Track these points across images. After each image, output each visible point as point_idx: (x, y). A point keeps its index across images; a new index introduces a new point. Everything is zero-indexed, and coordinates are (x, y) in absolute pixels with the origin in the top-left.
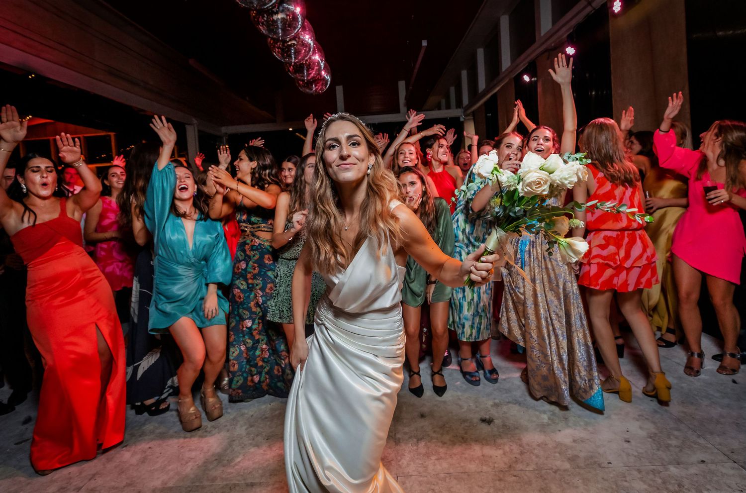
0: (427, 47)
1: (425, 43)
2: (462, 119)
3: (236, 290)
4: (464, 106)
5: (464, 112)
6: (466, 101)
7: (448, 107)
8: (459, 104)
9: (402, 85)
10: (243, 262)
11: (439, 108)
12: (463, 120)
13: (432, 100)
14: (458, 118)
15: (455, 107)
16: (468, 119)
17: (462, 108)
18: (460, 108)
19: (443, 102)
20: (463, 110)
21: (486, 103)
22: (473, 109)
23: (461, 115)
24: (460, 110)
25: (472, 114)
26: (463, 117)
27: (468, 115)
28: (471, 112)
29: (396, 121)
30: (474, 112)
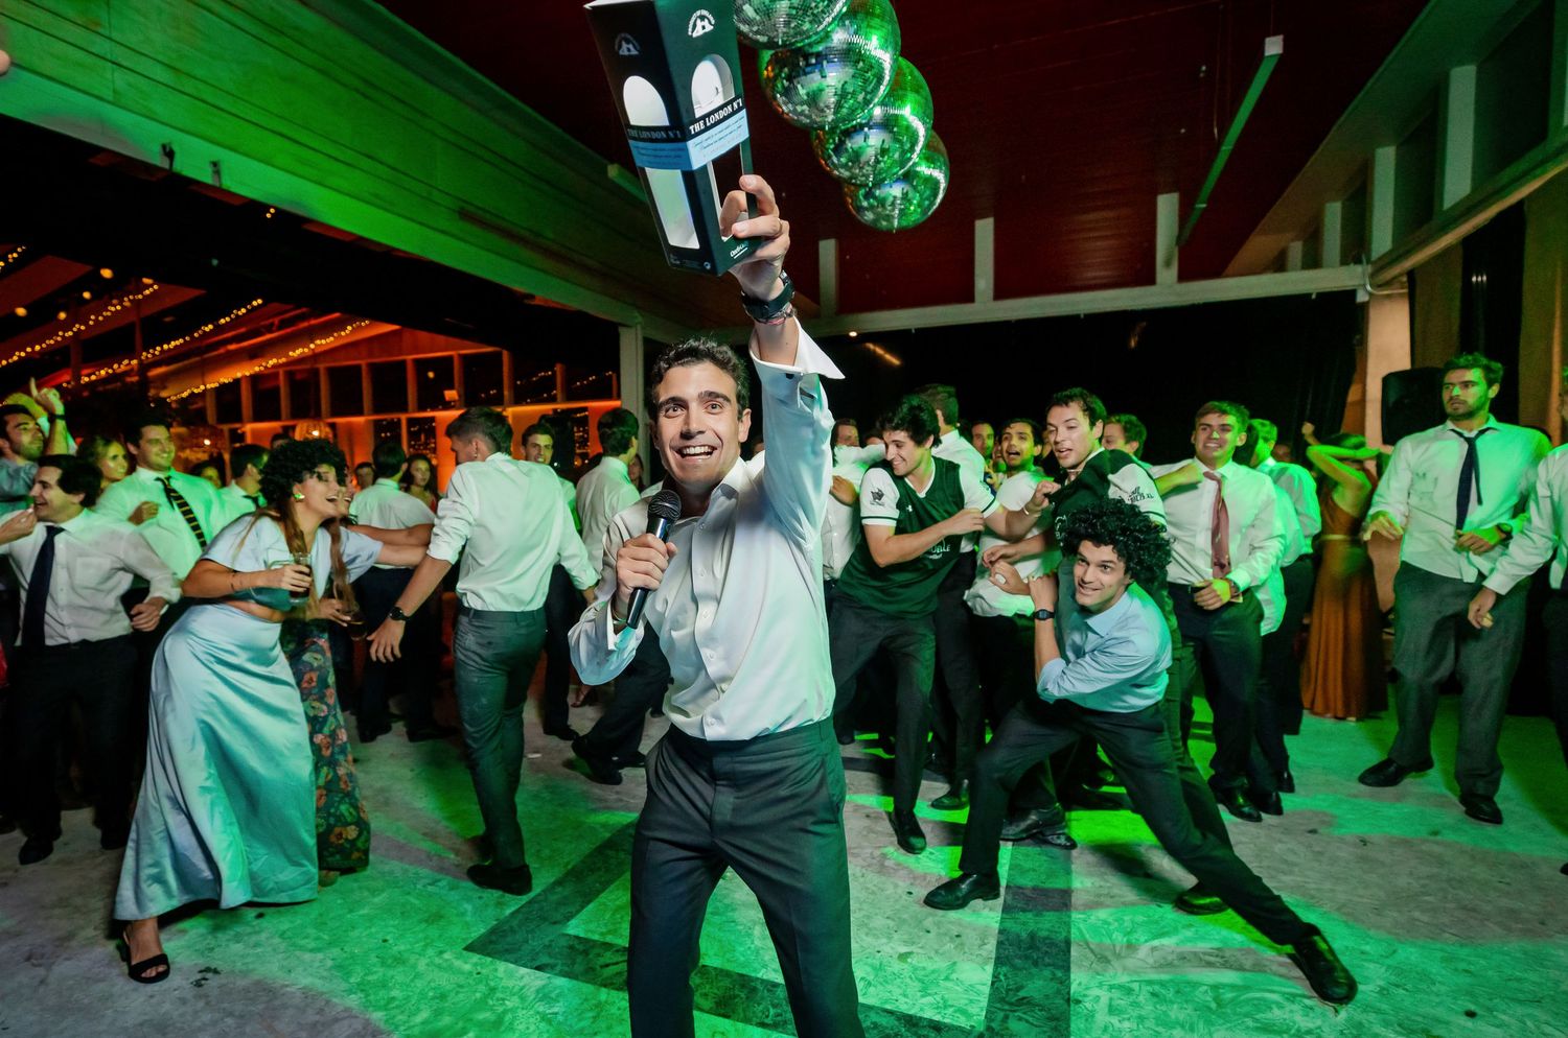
0: (1282, 59)
1: (1274, 47)
2: (1361, 297)
4: (1375, 255)
5: (1372, 276)
6: (1382, 238)
7: (1313, 261)
8: (1356, 248)
9: (1167, 207)
11: (1279, 264)
12: (1366, 298)
13: (1259, 244)
14: (1352, 293)
15: (1337, 259)
16: (1387, 296)
17: (1368, 262)
18: (1358, 261)
19: (1296, 250)
20: (1370, 269)
21: (1467, 241)
22: (1409, 263)
23: (1359, 285)
24: (1359, 269)
25: (1405, 279)
26: (1369, 288)
27: (1388, 284)
28: (1401, 275)
29: (1140, 308)
30: (1411, 272)
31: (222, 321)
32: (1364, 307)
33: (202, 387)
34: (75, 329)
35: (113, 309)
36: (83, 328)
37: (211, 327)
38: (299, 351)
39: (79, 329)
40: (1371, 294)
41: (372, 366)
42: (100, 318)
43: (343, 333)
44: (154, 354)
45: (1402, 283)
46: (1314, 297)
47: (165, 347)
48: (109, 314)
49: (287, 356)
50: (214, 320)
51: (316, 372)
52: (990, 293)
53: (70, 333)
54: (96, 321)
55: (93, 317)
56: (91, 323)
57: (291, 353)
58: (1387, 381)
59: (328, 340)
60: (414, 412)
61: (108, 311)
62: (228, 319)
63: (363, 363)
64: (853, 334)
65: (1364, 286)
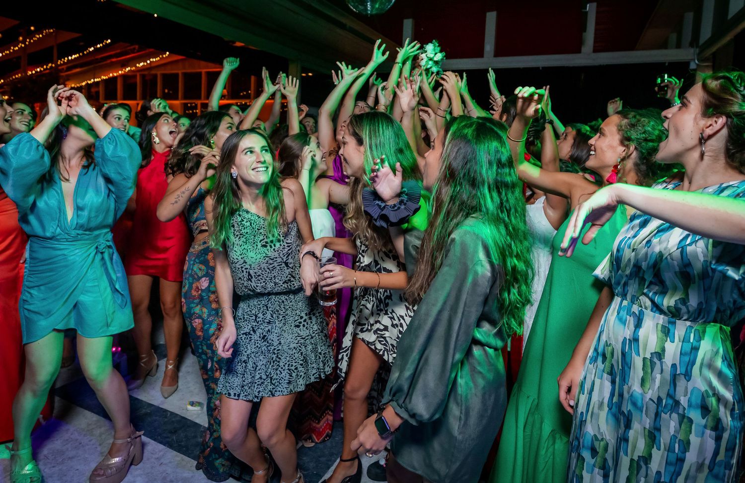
2: (693, 66)
3: (197, 320)
4: (701, 43)
5: (699, 54)
6: (706, 33)
8: (694, 40)
10: (204, 279)
12: (695, 67)
14: (687, 64)
15: (687, 44)
16: (704, 67)
17: (697, 46)
18: (693, 47)
20: (697, 50)
22: (714, 48)
23: (692, 60)
24: (692, 50)
25: (712, 57)
26: (697, 62)
27: (704, 60)
28: (711, 54)
29: (571, 65)
30: (714, 54)
31: (99, 46)
32: (694, 71)
33: (92, 80)
34: (19, 46)
35: (38, 36)
36: (23, 45)
37: (92, 49)
38: (142, 64)
39: (21, 46)
40: (697, 65)
41: (185, 74)
42: (32, 41)
43: (164, 56)
44: (64, 61)
45: (711, 59)
46: (667, 64)
47: (70, 58)
48: (36, 39)
49: (136, 66)
50: (94, 45)
51: (155, 76)
52: (492, 53)
53: (17, 48)
54: (30, 42)
55: (28, 40)
56: (27, 43)
57: (138, 65)
59: (157, 59)
60: (204, 100)
61: (35, 37)
62: (101, 45)
63: (180, 72)
65: (694, 60)
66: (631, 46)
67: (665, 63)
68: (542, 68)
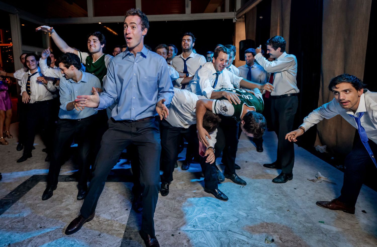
2: (234, 21)
4: (237, 10)
5: (237, 15)
6: (239, 6)
7: (223, 10)
8: (232, 8)
11: (216, 11)
12: (235, 21)
13: (211, 6)
14: (232, 20)
15: (228, 10)
16: (240, 21)
17: (236, 11)
18: (233, 11)
19: (219, 8)
20: (236, 13)
22: (244, 12)
23: (234, 18)
24: (233, 13)
25: (244, 17)
26: (236, 19)
27: (240, 18)
28: (243, 15)
29: (182, 20)
30: (245, 15)
32: (235, 23)
40: (236, 20)
45: (243, 18)
46: (223, 20)
58: (240, 43)
64: (100, 23)
66: (202, 11)
67: (223, 19)
68: (167, 21)
